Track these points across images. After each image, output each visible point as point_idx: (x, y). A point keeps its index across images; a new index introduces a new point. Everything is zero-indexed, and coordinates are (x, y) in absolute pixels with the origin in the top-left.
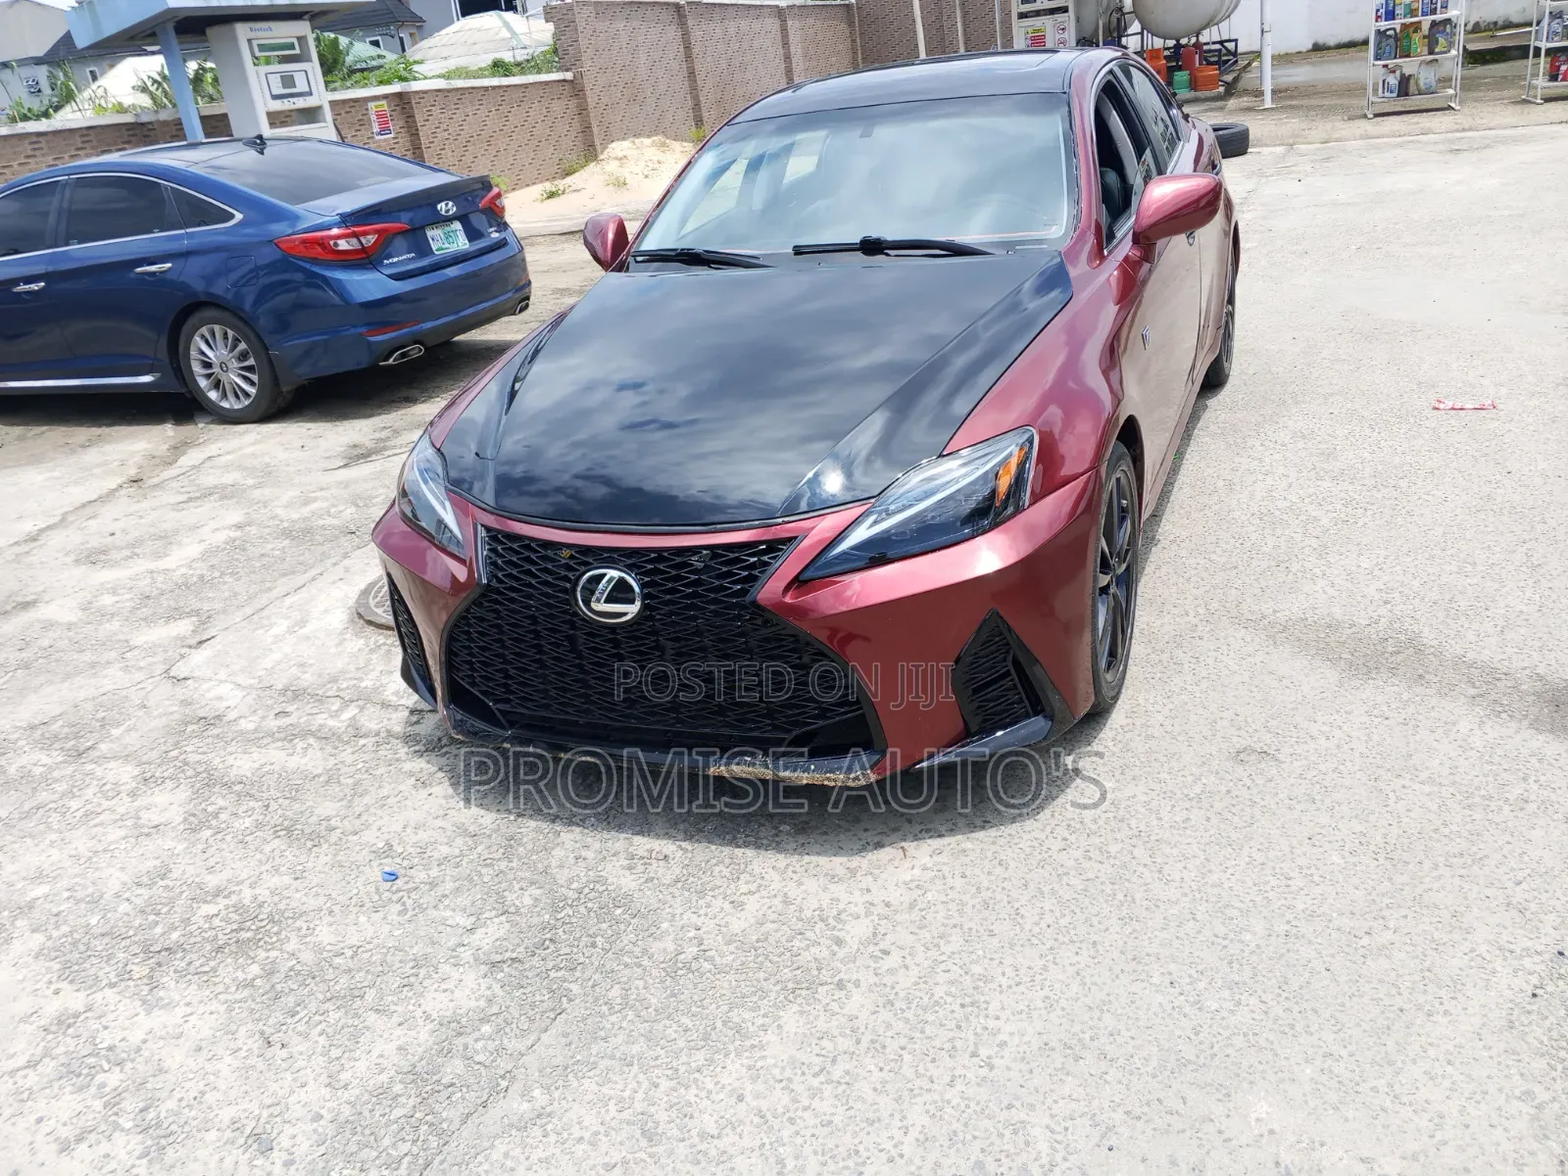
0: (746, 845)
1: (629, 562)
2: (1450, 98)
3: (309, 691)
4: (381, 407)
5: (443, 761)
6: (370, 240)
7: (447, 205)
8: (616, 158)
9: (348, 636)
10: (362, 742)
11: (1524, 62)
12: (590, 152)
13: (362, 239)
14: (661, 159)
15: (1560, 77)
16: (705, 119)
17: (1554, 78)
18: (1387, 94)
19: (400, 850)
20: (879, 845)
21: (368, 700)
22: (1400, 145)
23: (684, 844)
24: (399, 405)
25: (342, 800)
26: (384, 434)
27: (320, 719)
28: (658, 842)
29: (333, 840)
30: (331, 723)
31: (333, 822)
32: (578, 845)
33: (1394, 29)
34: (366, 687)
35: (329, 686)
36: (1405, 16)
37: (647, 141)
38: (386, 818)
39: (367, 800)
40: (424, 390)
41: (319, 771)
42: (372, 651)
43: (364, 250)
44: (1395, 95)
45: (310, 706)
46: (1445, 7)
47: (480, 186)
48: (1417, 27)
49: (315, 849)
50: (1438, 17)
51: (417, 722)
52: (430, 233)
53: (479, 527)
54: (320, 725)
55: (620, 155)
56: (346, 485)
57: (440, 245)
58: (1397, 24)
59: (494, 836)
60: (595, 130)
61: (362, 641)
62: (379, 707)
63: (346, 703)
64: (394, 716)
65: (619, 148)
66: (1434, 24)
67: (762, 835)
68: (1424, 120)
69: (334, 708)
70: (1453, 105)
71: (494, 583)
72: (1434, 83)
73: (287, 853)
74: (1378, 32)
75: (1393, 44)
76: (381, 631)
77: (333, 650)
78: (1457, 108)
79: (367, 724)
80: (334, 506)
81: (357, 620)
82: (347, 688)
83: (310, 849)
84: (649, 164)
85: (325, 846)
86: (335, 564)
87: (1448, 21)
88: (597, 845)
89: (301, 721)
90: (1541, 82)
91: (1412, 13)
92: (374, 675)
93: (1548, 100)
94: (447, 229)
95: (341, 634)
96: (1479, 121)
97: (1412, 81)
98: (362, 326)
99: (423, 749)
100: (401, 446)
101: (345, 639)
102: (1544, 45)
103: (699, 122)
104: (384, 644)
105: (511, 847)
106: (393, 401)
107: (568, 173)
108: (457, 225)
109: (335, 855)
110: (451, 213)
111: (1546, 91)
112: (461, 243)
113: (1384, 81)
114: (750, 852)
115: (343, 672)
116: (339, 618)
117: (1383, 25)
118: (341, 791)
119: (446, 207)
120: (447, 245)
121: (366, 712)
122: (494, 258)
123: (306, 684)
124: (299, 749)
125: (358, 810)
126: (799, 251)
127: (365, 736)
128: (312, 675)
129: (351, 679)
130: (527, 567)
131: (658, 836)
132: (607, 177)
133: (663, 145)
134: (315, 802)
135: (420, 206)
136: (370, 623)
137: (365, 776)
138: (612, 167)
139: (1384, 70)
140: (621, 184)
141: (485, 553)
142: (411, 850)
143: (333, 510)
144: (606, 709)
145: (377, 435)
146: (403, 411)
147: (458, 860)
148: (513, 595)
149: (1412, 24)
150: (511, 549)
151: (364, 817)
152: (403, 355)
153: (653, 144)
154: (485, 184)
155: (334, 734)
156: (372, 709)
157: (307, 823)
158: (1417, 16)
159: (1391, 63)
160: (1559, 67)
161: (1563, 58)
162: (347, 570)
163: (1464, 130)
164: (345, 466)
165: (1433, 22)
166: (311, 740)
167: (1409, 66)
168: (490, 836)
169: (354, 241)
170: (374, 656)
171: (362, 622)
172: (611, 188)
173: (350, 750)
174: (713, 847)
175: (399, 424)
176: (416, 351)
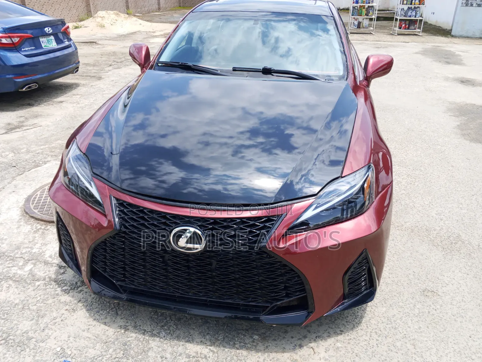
0: (241, 348)
1: (200, 224)
2: (371, 30)
3: (6, 254)
4: (18, 107)
5: (80, 296)
6: (16, 40)
7: (48, 29)
8: (101, 17)
9: (22, 223)
10: (37, 283)
11: (392, 22)
12: (89, 14)
13: (12, 39)
14: (117, 19)
15: (402, 28)
16: (130, 7)
17: (400, 28)
18: (354, 27)
19: (69, 353)
20: (301, 346)
21: (37, 260)
22: (360, 44)
23: (212, 348)
24: (26, 107)
25: (32, 320)
26: (22, 119)
27: (14, 270)
28: (199, 347)
29: (32, 347)
30: (19, 272)
31: (31, 334)
32: (160, 349)
33: (357, 7)
34: (35, 253)
35: (16, 251)
36: (361, 3)
37: (112, 12)
38: (58, 331)
39: (46, 320)
40: (36, 101)
41: (17, 301)
42: (35, 232)
43: (13, 44)
44: (356, 27)
45: (8, 262)
46: (372, 2)
47: (60, 23)
48: (364, 7)
49: (23, 352)
50: (370, 5)
51: (64, 273)
52: (41, 40)
53: (113, 198)
54: (14, 274)
55: (102, 16)
56: (8, 142)
57: (45, 44)
58: (358, 5)
59: (116, 343)
60: (91, 6)
61: (29, 227)
62: (43, 264)
63: (27, 262)
64: (51, 269)
65: (101, 13)
66: (369, 7)
67: (247, 341)
68: (365, 37)
69: (21, 264)
70: (372, 32)
71: (123, 229)
72: (367, 25)
73: (7, 355)
74: (354, 8)
75: (357, 12)
76: (37, 221)
77: (15, 231)
78: (374, 34)
79: (38, 273)
80: (3, 152)
81: (25, 214)
82: (26, 253)
83: (20, 353)
84: (113, 20)
85: (28, 350)
86: (9, 183)
87: (372, 7)
88: (170, 349)
89: (4, 271)
90: (397, 29)
91: (363, 2)
92: (38, 245)
93: (399, 34)
94: (48, 39)
95: (18, 222)
96: (380, 39)
97: (361, 24)
98: (12, 75)
99: (69, 288)
100: (30, 126)
101: (21, 225)
102: (399, 18)
103: (128, 8)
104: (41, 228)
105: (126, 350)
106: (24, 105)
107: (81, 20)
108: (52, 37)
109: (34, 356)
110: (50, 32)
111: (398, 32)
112: (53, 45)
113: (353, 23)
114: (244, 352)
115: (22, 243)
116: (16, 213)
117: (355, 5)
118: (31, 314)
119: (48, 30)
120: (48, 45)
121: (37, 267)
122: (66, 52)
123: (4, 250)
124: (4, 288)
125: (42, 326)
126: (235, 69)
127: (38, 280)
128: (7, 245)
129: (27, 248)
130: (142, 222)
131: (198, 343)
132: (97, 24)
133: (117, 14)
134: (18, 321)
135: (36, 29)
136: (32, 217)
137: (42, 304)
138: (99, 20)
139: (354, 19)
140: (102, 26)
141: (117, 212)
142: (75, 352)
143: (3, 154)
144: (176, 288)
145: (18, 120)
146: (29, 109)
147: (100, 358)
148: (134, 235)
149: (362, 6)
150: (132, 211)
151: (47, 331)
152: (29, 87)
153: (114, 14)
154: (63, 23)
155: (22, 279)
156: (40, 265)
157: (15, 335)
158: (364, 4)
159: (356, 17)
160: (402, 25)
161: (403, 22)
162: (15, 186)
163: (377, 41)
164: (6, 133)
165: (369, 6)
166: (11, 282)
167: (360, 19)
168: (114, 343)
169: (9, 39)
170: (37, 235)
171: (28, 216)
172: (99, 27)
173: (32, 289)
174: (226, 350)
175: (27, 115)
176: (34, 86)
